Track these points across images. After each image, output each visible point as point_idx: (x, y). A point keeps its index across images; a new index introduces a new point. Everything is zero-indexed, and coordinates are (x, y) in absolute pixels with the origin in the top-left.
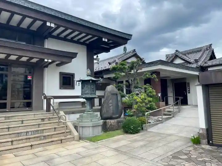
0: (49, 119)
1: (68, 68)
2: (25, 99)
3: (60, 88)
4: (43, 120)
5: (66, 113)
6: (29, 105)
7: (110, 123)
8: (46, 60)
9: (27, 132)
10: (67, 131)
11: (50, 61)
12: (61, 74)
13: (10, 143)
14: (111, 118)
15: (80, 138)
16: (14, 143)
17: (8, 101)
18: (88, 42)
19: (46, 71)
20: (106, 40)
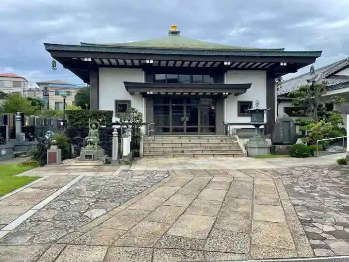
0: (227, 140)
1: (245, 97)
2: (210, 125)
3: (238, 116)
4: (222, 140)
5: (240, 137)
6: (213, 130)
7: (278, 148)
8: (224, 94)
9: (211, 147)
10: (238, 150)
11: (227, 94)
12: (239, 102)
13: (201, 152)
14: (281, 144)
15: (248, 156)
16: (204, 152)
17: (199, 126)
18: (267, 67)
19: (226, 100)
20: (285, 64)
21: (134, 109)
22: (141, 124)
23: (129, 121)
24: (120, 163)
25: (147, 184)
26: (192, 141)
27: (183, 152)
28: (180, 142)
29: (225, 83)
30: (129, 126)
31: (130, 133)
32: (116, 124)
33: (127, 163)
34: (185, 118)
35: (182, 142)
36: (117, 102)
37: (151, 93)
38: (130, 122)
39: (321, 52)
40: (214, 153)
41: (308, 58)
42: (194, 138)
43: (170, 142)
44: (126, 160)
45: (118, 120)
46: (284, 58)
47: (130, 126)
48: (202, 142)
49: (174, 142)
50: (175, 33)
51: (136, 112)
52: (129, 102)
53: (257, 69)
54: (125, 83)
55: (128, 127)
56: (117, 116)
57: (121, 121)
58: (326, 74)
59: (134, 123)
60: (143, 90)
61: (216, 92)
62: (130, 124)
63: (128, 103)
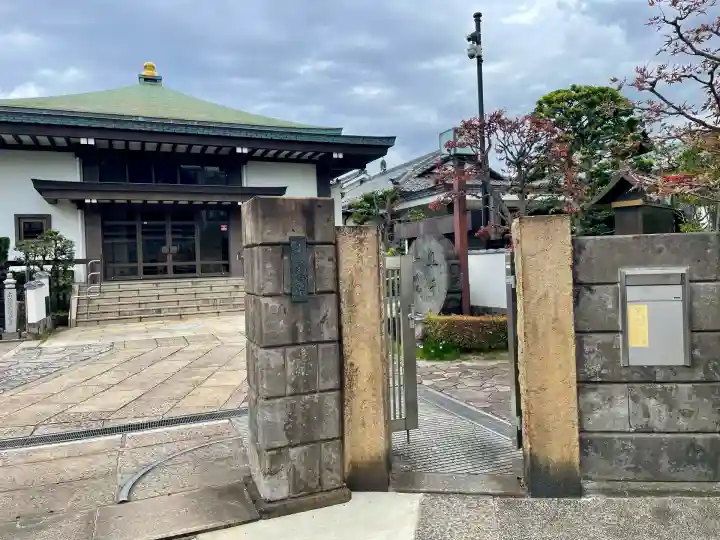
4: (236, 286)
8: (240, 204)
16: (201, 309)
17: (198, 263)
20: (341, 156)
21: (56, 233)
22: (72, 261)
23: (44, 256)
24: (21, 338)
25: (62, 364)
26: (180, 291)
27: (159, 311)
28: (157, 292)
29: (245, 185)
30: (44, 267)
31: (46, 281)
32: (17, 263)
33: (37, 337)
34: (170, 248)
35: (161, 292)
36: (19, 218)
37: (94, 201)
38: (47, 258)
39: (394, 138)
40: (219, 309)
41: (375, 148)
42: (185, 285)
43: (135, 294)
44: (35, 331)
45: (21, 255)
46: (338, 146)
47: (49, 267)
48: (199, 290)
49: (142, 293)
50: (152, 80)
51: (60, 239)
52: (48, 218)
53: (298, 160)
54: (35, 182)
55: (42, 269)
56: (19, 247)
57: (27, 257)
58: (419, 171)
59: (56, 261)
60: (77, 196)
61: (227, 201)
62: (48, 263)
63: (44, 221)
